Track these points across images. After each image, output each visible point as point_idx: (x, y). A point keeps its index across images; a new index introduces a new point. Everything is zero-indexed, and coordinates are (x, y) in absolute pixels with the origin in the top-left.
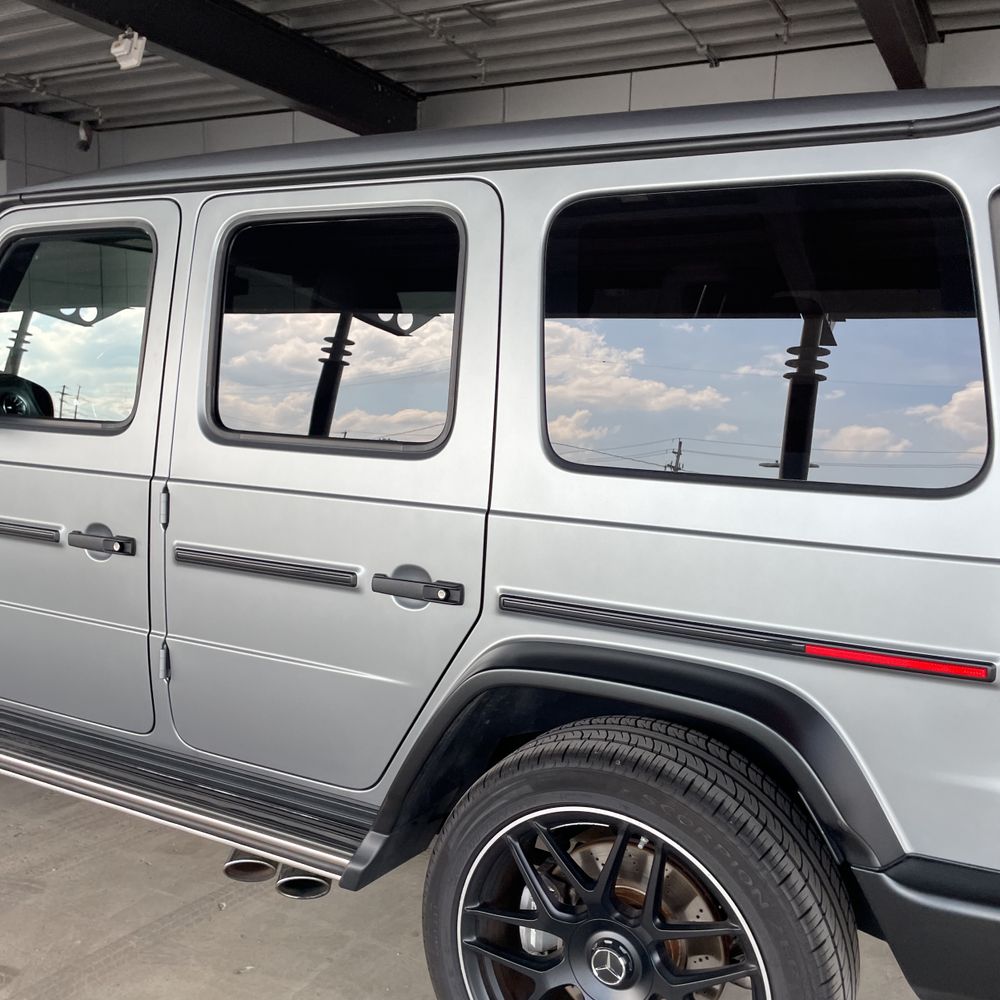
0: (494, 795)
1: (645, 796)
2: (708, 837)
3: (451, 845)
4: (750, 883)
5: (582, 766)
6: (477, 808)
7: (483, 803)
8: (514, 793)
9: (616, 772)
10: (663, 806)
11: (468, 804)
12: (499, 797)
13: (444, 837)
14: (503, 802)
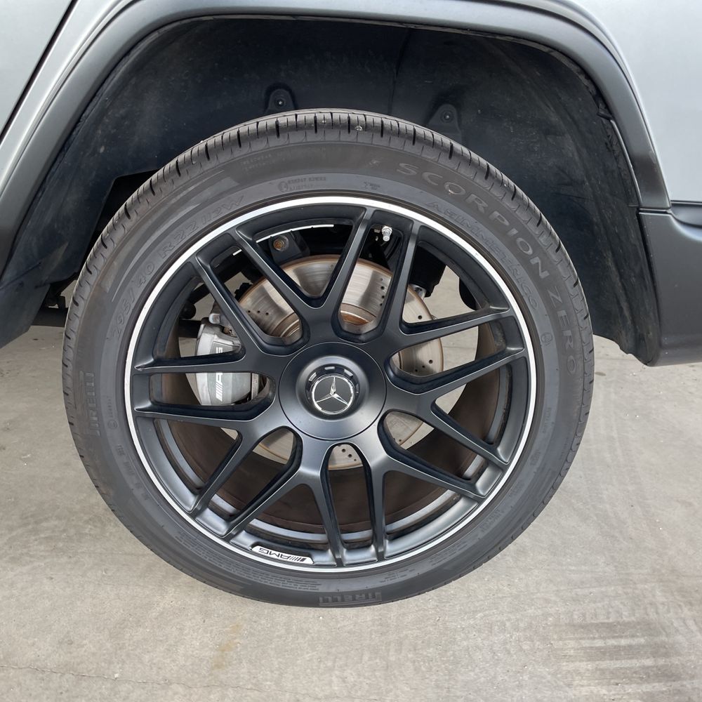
0: (174, 201)
1: (402, 165)
2: (482, 205)
3: (108, 285)
4: (530, 252)
5: (309, 139)
6: (146, 226)
7: (155, 218)
8: (207, 193)
9: (360, 140)
10: (426, 175)
11: (129, 224)
12: (184, 202)
13: (93, 279)
14: (192, 208)
